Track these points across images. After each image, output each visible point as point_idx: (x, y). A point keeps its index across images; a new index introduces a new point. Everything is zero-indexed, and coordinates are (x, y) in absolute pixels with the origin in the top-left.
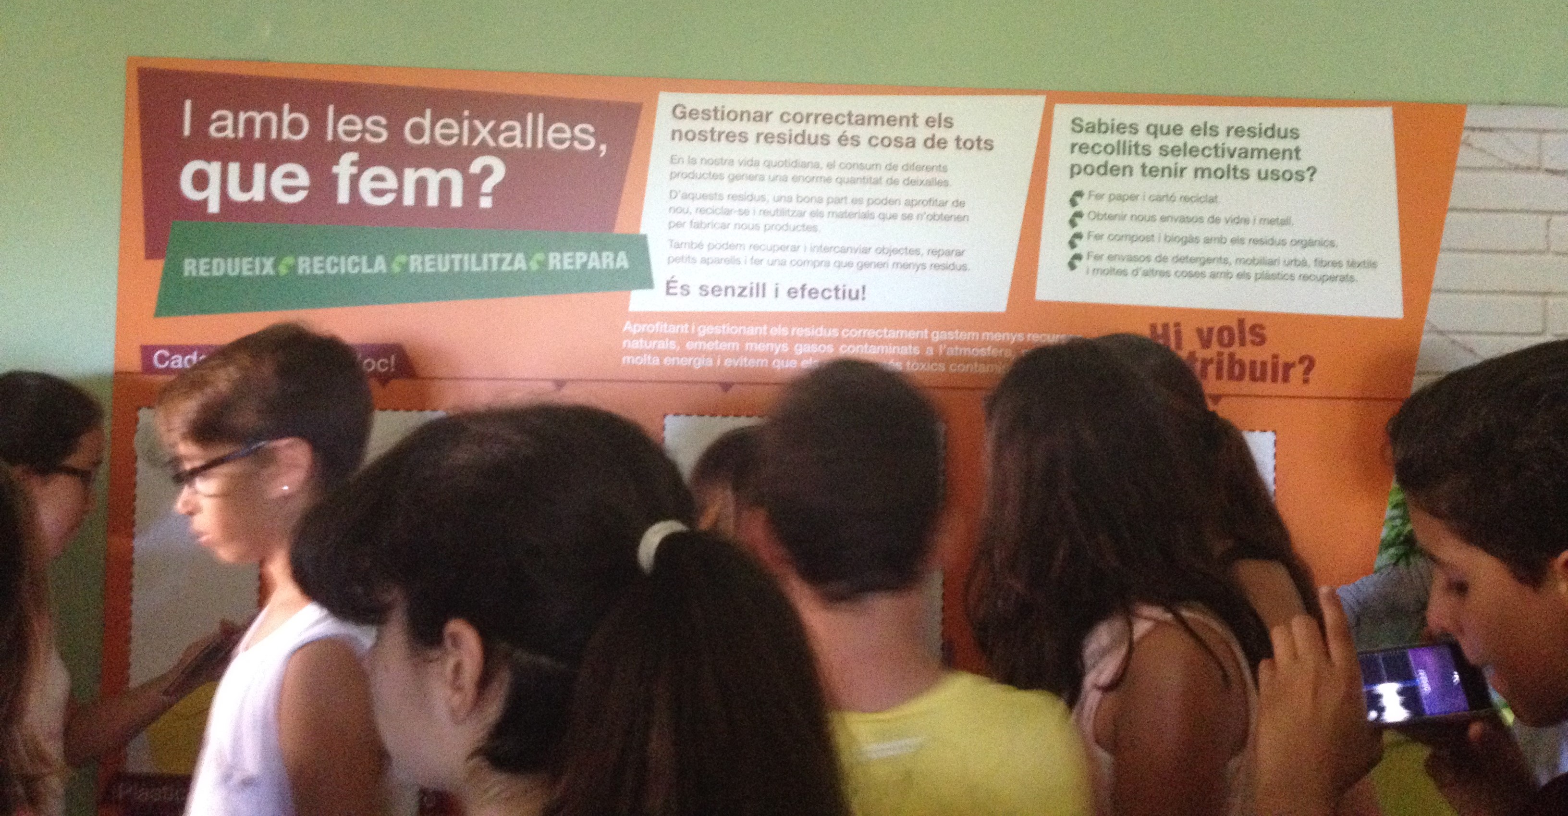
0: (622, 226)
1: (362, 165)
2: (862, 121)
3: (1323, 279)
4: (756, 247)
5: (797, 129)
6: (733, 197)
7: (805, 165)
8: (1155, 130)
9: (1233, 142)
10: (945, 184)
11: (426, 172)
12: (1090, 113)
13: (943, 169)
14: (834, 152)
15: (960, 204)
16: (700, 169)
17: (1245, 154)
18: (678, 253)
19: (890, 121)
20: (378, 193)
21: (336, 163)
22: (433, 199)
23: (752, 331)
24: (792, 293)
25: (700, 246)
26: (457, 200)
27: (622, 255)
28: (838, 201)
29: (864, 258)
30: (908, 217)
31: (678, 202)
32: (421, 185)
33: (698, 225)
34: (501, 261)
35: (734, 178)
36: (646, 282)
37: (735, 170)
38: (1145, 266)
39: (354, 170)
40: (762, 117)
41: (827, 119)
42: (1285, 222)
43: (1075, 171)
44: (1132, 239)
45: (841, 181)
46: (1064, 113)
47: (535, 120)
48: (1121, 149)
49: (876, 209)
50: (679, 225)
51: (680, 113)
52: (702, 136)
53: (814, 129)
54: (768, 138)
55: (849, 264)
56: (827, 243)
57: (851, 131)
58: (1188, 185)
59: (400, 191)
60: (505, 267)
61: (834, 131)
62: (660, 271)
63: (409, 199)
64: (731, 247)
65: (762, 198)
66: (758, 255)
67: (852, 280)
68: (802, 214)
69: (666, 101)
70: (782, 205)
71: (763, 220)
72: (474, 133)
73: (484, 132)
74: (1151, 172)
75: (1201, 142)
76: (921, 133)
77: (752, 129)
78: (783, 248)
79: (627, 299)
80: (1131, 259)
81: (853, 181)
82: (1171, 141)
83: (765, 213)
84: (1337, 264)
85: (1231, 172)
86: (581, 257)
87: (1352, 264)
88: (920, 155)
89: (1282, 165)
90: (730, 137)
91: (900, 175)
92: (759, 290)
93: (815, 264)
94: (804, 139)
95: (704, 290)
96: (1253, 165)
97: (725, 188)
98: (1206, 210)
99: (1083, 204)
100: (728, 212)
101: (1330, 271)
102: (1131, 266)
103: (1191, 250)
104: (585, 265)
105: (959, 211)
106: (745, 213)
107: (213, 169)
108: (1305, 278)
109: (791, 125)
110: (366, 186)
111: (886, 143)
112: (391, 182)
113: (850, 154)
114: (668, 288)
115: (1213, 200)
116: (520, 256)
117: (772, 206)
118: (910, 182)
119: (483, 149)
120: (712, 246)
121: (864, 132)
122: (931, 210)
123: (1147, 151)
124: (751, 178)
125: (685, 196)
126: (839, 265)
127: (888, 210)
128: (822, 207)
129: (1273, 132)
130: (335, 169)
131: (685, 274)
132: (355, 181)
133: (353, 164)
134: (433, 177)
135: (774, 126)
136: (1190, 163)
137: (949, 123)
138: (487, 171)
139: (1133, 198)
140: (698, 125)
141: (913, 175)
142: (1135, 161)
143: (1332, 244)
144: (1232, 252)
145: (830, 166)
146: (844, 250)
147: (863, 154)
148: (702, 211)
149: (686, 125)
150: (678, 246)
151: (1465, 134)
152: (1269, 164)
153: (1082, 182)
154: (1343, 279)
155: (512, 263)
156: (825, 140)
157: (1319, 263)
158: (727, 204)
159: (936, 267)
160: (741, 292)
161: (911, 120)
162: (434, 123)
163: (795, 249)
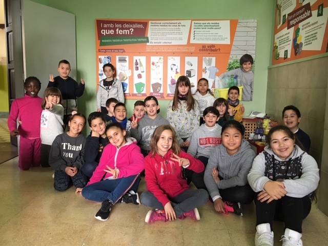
0: (146, 36)
1: (119, 30)
2: (171, 23)
3: (221, 40)
7: (165, 29)
8: (203, 24)
9: (212, 25)
12: (196, 22)
13: (180, 29)
14: (168, 27)
16: (154, 29)
18: (152, 39)
21: (116, 30)
22: (126, 33)
23: (159, 47)
24: (164, 43)
25: (154, 38)
26: (129, 33)
27: (146, 39)
28: (168, 33)
29: (171, 39)
30: (176, 34)
33: (154, 36)
34: (133, 40)
36: (148, 42)
38: (202, 39)
40: (160, 23)
41: (167, 23)
42: (217, 34)
43: (194, 28)
44: (201, 36)
46: (193, 22)
47: (136, 24)
48: (199, 26)
50: (152, 36)
51: (152, 23)
52: (154, 26)
54: (161, 26)
56: (167, 37)
58: (207, 30)
61: (168, 25)
63: (124, 33)
64: (157, 38)
65: (160, 32)
66: (160, 39)
67: (170, 41)
68: (165, 34)
69: (150, 22)
70: (163, 33)
73: (131, 26)
74: (203, 28)
75: (209, 25)
76: (178, 25)
77: (159, 25)
79: (146, 44)
80: (200, 38)
81: (170, 30)
82: (205, 25)
83: (161, 34)
84: (223, 38)
85: (211, 28)
87: (225, 38)
88: (177, 27)
89: (217, 27)
90: (157, 26)
91: (175, 29)
92: (160, 43)
93: (166, 40)
94: (165, 26)
95: (154, 43)
96: (214, 27)
97: (156, 31)
98: (209, 33)
99: (195, 32)
100: (157, 34)
103: (207, 37)
104: (142, 40)
105: (182, 33)
106: (159, 34)
107: (104, 31)
108: (219, 40)
110: (119, 32)
111: (174, 26)
112: (122, 32)
113: (170, 27)
114: (151, 43)
115: (209, 31)
116: (135, 39)
119: (131, 28)
121: (171, 25)
122: (179, 33)
124: (159, 30)
125: (152, 32)
127: (174, 33)
129: (216, 23)
131: (152, 41)
134: (126, 31)
135: (162, 24)
136: (207, 27)
137: (181, 23)
138: (132, 30)
139: (201, 31)
140: (154, 24)
141: (177, 29)
142: (201, 27)
143: (222, 36)
144: (211, 37)
145: (168, 29)
146: (169, 38)
147: (171, 27)
148: (154, 34)
151: (238, 23)
152: (216, 27)
153: (195, 30)
154: (224, 40)
157: (221, 38)
159: (179, 40)
160: (158, 43)
161: (176, 23)
162: (126, 25)
163: (164, 38)
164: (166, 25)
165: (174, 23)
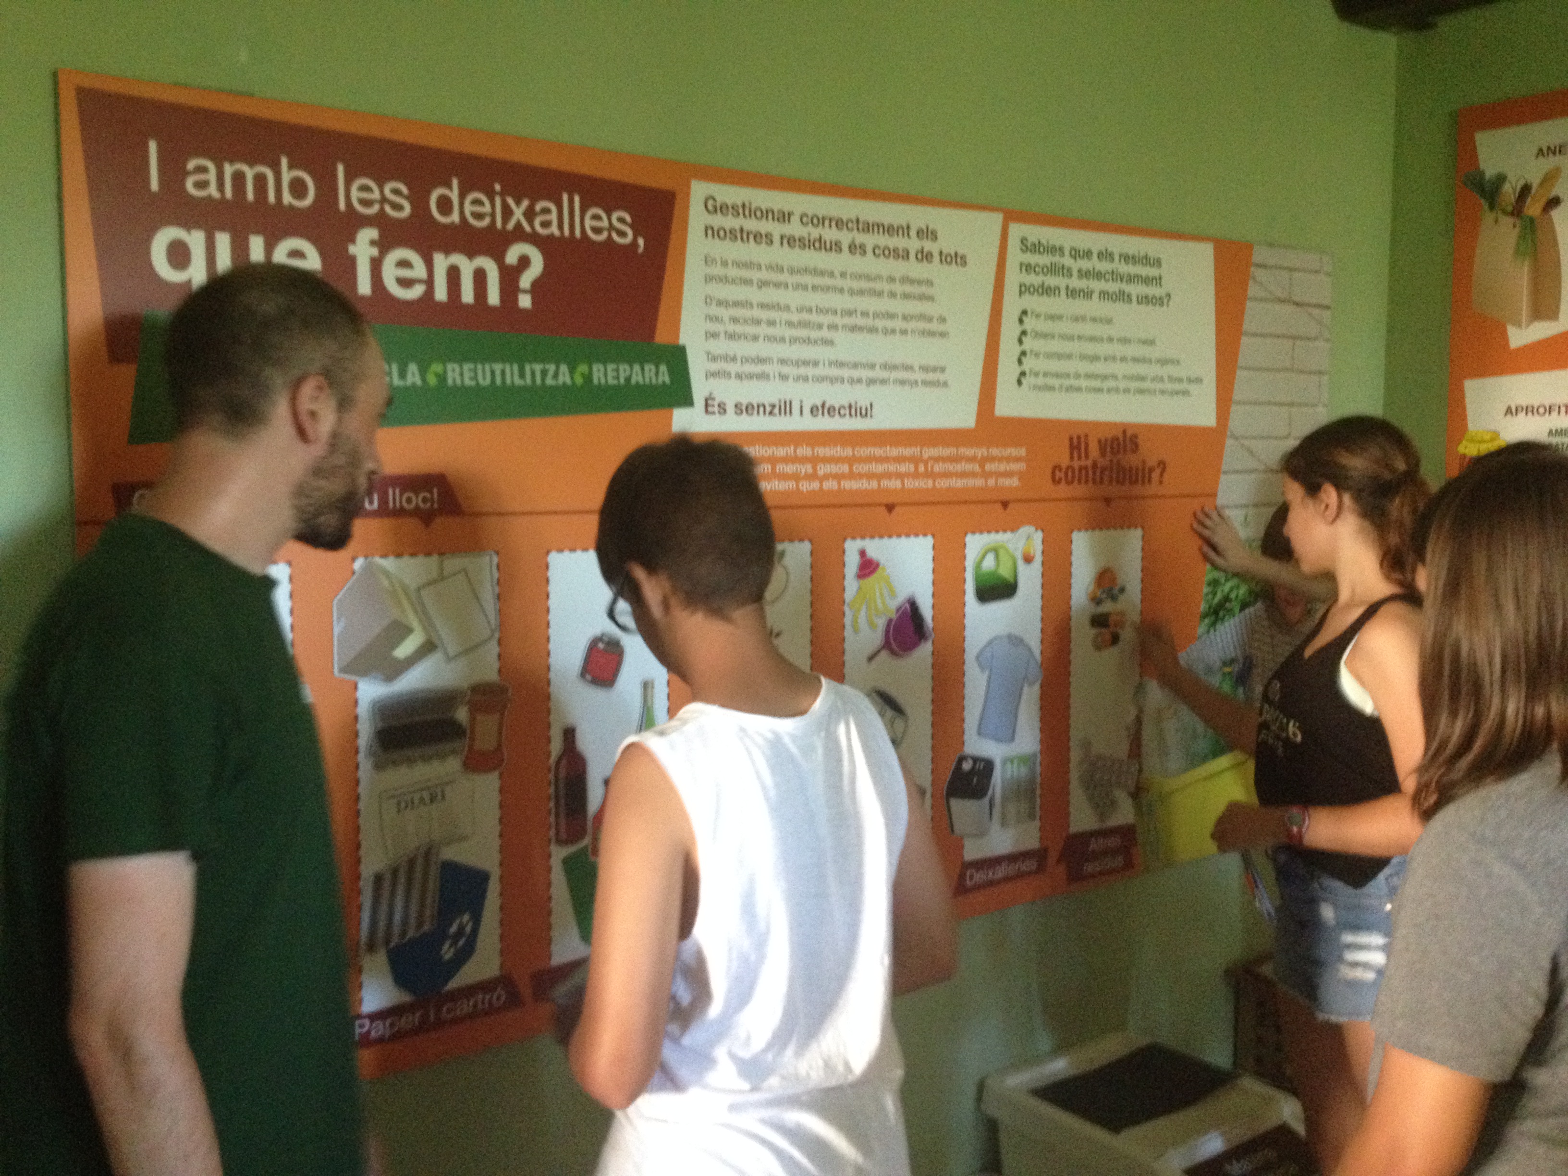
0: (661, 337)
1: (384, 245)
2: (868, 228)
3: (1171, 393)
4: (783, 362)
5: (815, 233)
6: (763, 306)
7: (822, 273)
8: (1076, 254)
9: (1123, 268)
10: (931, 298)
11: (458, 259)
12: (1033, 233)
13: (929, 283)
14: (846, 260)
15: (943, 320)
17: (1131, 279)
18: (714, 367)
20: (406, 283)
21: (353, 241)
22: (468, 296)
23: (781, 452)
25: (734, 359)
26: (494, 297)
27: (663, 368)
28: (850, 313)
29: (870, 374)
30: (904, 332)
31: (714, 310)
32: (454, 274)
33: (732, 336)
34: (544, 373)
35: (763, 284)
36: (687, 401)
37: (764, 275)
38: (1067, 382)
39: (375, 252)
40: (784, 217)
41: (840, 224)
42: (1151, 342)
43: (1022, 290)
44: (1059, 356)
45: (852, 292)
46: (1017, 230)
47: (571, 202)
48: (1054, 270)
49: (880, 324)
50: (714, 335)
51: (711, 206)
52: (734, 235)
54: (790, 241)
55: (859, 381)
56: (843, 357)
57: (861, 238)
58: (1095, 307)
59: (430, 282)
60: (549, 381)
61: (845, 237)
62: (700, 388)
63: (441, 294)
64: (761, 360)
65: (787, 308)
66: (785, 370)
67: (861, 396)
68: (820, 327)
70: (805, 316)
71: (789, 333)
72: (507, 213)
73: (518, 213)
74: (1072, 293)
75: (1105, 266)
76: (913, 244)
77: (776, 229)
78: (806, 363)
79: (670, 418)
80: (1058, 375)
81: (861, 292)
82: (1085, 264)
83: (790, 324)
84: (1180, 380)
85: (1123, 297)
86: (624, 369)
87: (1190, 380)
88: (913, 268)
89: (1151, 291)
90: (758, 237)
91: (898, 288)
92: (786, 408)
93: (833, 380)
94: (819, 244)
95: (739, 409)
96: (1134, 290)
97: (753, 294)
98: (1106, 330)
99: (1030, 323)
100: (758, 322)
101: (1176, 386)
102: (1057, 383)
103: (1099, 368)
104: (628, 379)
105: (942, 328)
106: (771, 323)
107: (196, 240)
108: (1162, 392)
109: (810, 228)
111: (886, 252)
112: (419, 270)
113: (857, 264)
114: (707, 405)
115: (1109, 321)
116: (564, 368)
117: (795, 317)
118: (906, 296)
120: (745, 360)
121: (869, 240)
122: (922, 325)
123: (1069, 273)
124: (777, 285)
125: (720, 303)
126: (852, 381)
127: (890, 324)
128: (838, 320)
129: (1146, 260)
130: (352, 249)
131: (721, 391)
132: (376, 265)
133: (373, 243)
134: (467, 267)
135: (795, 229)
136: (1097, 286)
137: (933, 235)
138: (524, 262)
139: (1060, 317)
140: (730, 222)
141: (908, 288)
142: (1062, 282)
143: (1177, 362)
144: (1120, 369)
145: (843, 275)
146: (855, 366)
147: (869, 264)
148: (735, 320)
149: (718, 221)
150: (714, 359)
151: (1252, 269)
152: (1144, 290)
153: (1027, 301)
154: (1184, 393)
155: (556, 376)
156: (836, 247)
157: (1171, 379)
158: (757, 313)
159: (925, 383)
160: (771, 410)
161: (905, 230)
162: (462, 196)
163: (816, 364)
164: (830, 234)
165: (890, 230)
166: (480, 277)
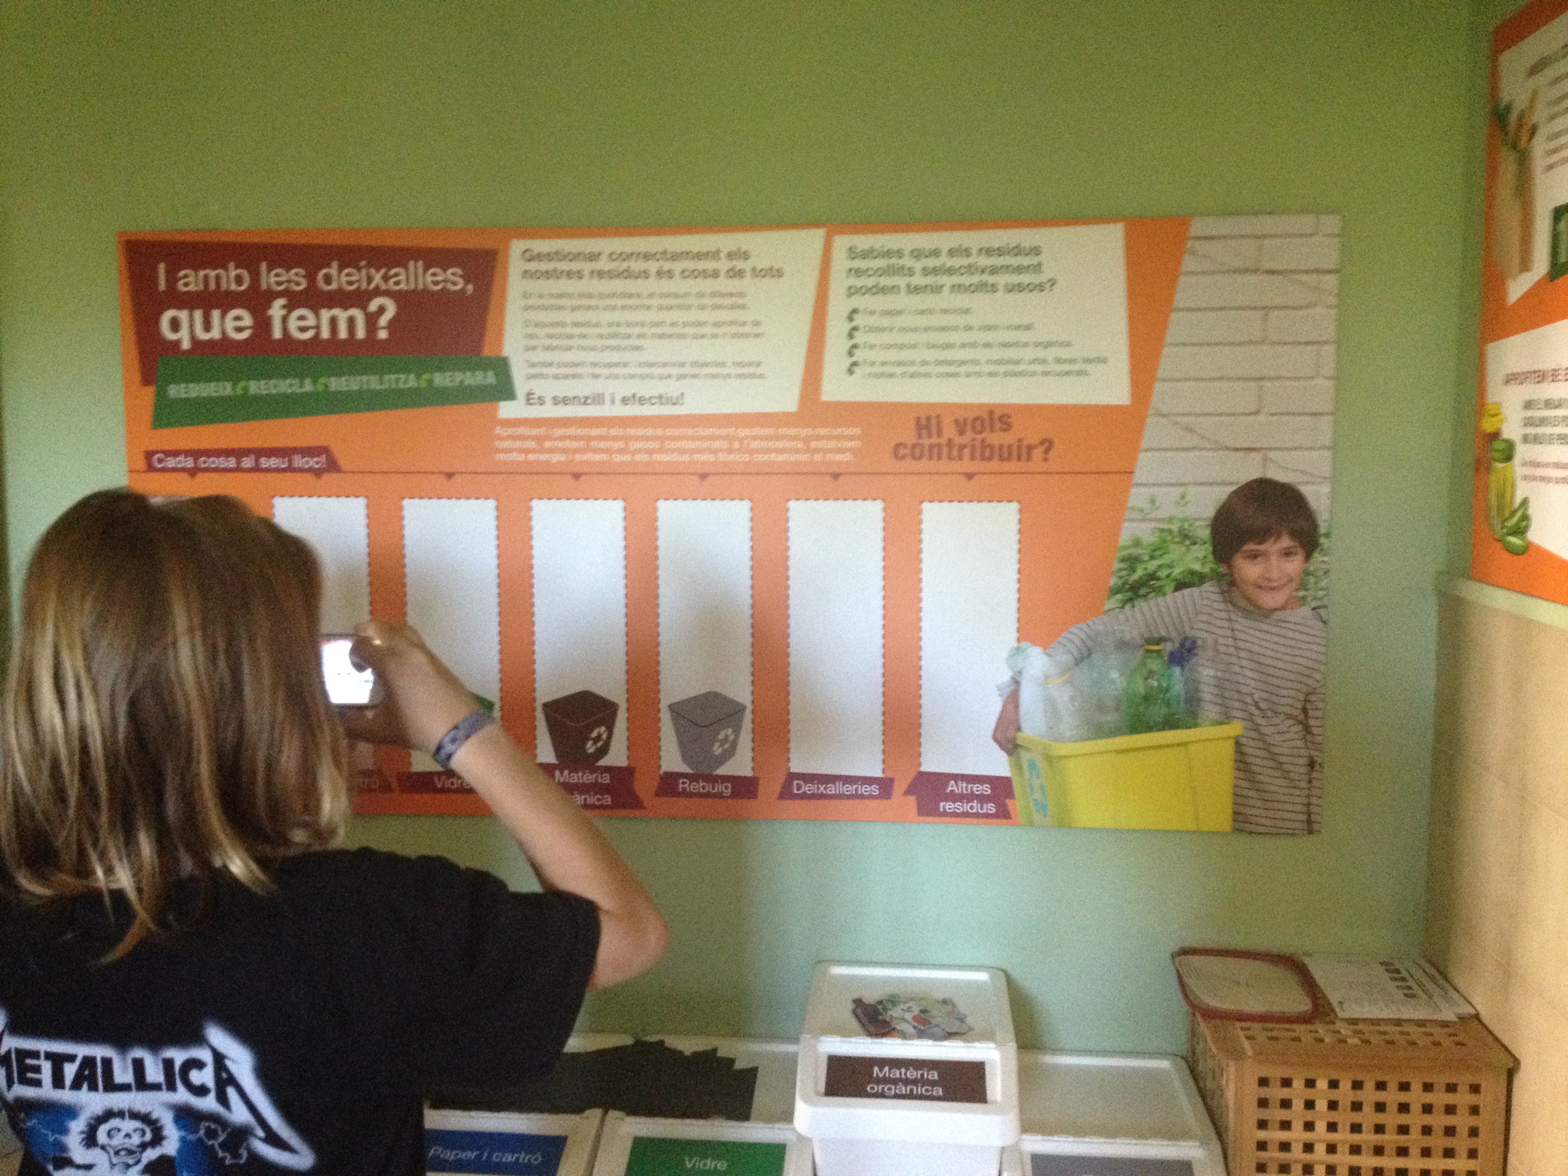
0: (488, 351)
1: (290, 307)
2: (675, 257)
3: (1061, 374)
4: (595, 365)
5: (624, 265)
6: (576, 324)
7: (630, 296)
8: (917, 254)
9: (984, 261)
10: (743, 307)
11: (337, 312)
12: (863, 241)
13: (742, 295)
14: (652, 285)
15: (757, 324)
16: (547, 302)
17: (994, 271)
18: (533, 371)
19: (699, 256)
20: (303, 329)
21: (270, 307)
22: (343, 334)
23: (595, 432)
24: (625, 401)
25: (550, 365)
26: (361, 333)
27: (490, 373)
28: (657, 325)
29: (682, 371)
30: (715, 336)
31: (530, 331)
32: (333, 321)
33: (548, 348)
34: (397, 380)
35: (574, 309)
36: (511, 395)
37: (576, 302)
38: (912, 369)
39: (283, 312)
40: (593, 257)
41: (647, 257)
42: (1028, 327)
43: (852, 292)
44: (902, 347)
45: (660, 308)
46: (842, 243)
47: (416, 266)
48: (890, 271)
49: (690, 330)
50: (534, 348)
51: (530, 256)
52: (547, 275)
53: (637, 265)
54: (600, 274)
55: (669, 376)
56: (651, 359)
57: (667, 266)
58: (947, 299)
59: (317, 327)
60: (401, 386)
61: (653, 266)
62: (520, 386)
63: (325, 334)
64: (577, 365)
65: (597, 325)
66: (597, 371)
67: (671, 388)
68: (629, 336)
69: (517, 247)
70: (613, 329)
71: (600, 343)
72: (370, 280)
73: (378, 278)
74: (915, 290)
75: (957, 262)
76: (723, 265)
77: (587, 267)
78: (616, 365)
79: (496, 410)
80: (900, 364)
81: (670, 308)
82: (931, 263)
83: (601, 336)
84: (1072, 361)
85: (982, 287)
86: (458, 376)
87: (1087, 361)
88: (723, 284)
89: (1025, 279)
90: (569, 274)
91: (707, 301)
92: (598, 399)
93: (642, 377)
94: (627, 274)
95: (556, 401)
96: (1001, 279)
97: (566, 316)
98: (960, 320)
99: (859, 320)
100: (571, 337)
101: (1066, 367)
102: (899, 370)
103: (949, 355)
104: (462, 381)
105: (756, 330)
106: (583, 336)
107: (183, 316)
108: (1046, 374)
109: (617, 263)
110: (293, 324)
111: (695, 274)
112: (311, 321)
113: (666, 286)
114: (528, 400)
115: (967, 311)
116: (412, 376)
117: (606, 331)
118: (717, 307)
119: (378, 292)
120: (560, 365)
121: (677, 267)
122: (734, 329)
123: (911, 272)
124: (589, 308)
125: (537, 325)
126: (661, 377)
127: (700, 330)
128: (645, 330)
129: (1017, 251)
130: (271, 312)
131: (542, 388)
132: (285, 319)
133: (284, 307)
134: (342, 316)
135: (603, 264)
136: (947, 281)
137: (746, 256)
138: (382, 310)
139: (899, 312)
140: (544, 266)
141: (718, 301)
142: (901, 281)
143: (1068, 344)
144: (983, 354)
145: (651, 295)
146: (665, 365)
147: (678, 285)
148: (550, 336)
149: (533, 266)
150: (533, 365)
151: (1189, 244)
152: (1015, 279)
153: (857, 302)
154: (1080, 373)
155: (405, 382)
156: (645, 274)
157: (1058, 361)
158: (569, 330)
159: (740, 376)
160: (585, 401)
161: (715, 255)
162: (340, 271)
163: (625, 365)
166: (351, 321)
